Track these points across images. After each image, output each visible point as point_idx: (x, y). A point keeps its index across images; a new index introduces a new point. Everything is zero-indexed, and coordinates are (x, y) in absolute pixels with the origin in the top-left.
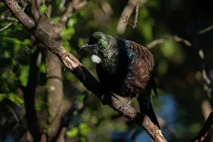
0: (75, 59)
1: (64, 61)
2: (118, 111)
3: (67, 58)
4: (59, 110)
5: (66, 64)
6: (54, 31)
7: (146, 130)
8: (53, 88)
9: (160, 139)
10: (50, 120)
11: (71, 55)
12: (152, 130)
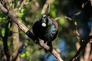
1: (20, 26)
2: (42, 47)
3: (21, 25)
4: (17, 46)
6: (15, 14)
7: (54, 55)
8: (15, 37)
9: (59, 58)
10: (14, 50)
11: (23, 24)
12: (56, 54)
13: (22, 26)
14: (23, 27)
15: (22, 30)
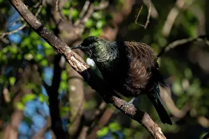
0: (80, 59)
1: (70, 61)
3: (73, 57)
5: (71, 63)
6: (74, 32)
7: (146, 128)
8: (73, 88)
9: (160, 137)
11: (76, 55)
12: (151, 128)
13: (74, 59)
14: (77, 61)
15: (74, 68)
